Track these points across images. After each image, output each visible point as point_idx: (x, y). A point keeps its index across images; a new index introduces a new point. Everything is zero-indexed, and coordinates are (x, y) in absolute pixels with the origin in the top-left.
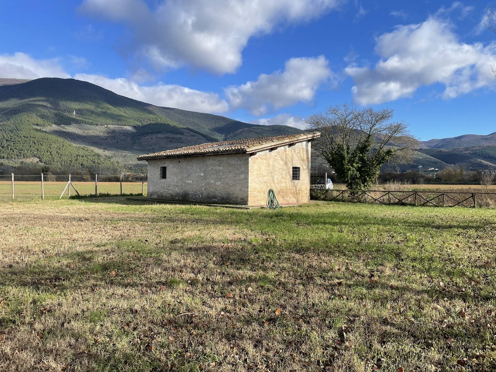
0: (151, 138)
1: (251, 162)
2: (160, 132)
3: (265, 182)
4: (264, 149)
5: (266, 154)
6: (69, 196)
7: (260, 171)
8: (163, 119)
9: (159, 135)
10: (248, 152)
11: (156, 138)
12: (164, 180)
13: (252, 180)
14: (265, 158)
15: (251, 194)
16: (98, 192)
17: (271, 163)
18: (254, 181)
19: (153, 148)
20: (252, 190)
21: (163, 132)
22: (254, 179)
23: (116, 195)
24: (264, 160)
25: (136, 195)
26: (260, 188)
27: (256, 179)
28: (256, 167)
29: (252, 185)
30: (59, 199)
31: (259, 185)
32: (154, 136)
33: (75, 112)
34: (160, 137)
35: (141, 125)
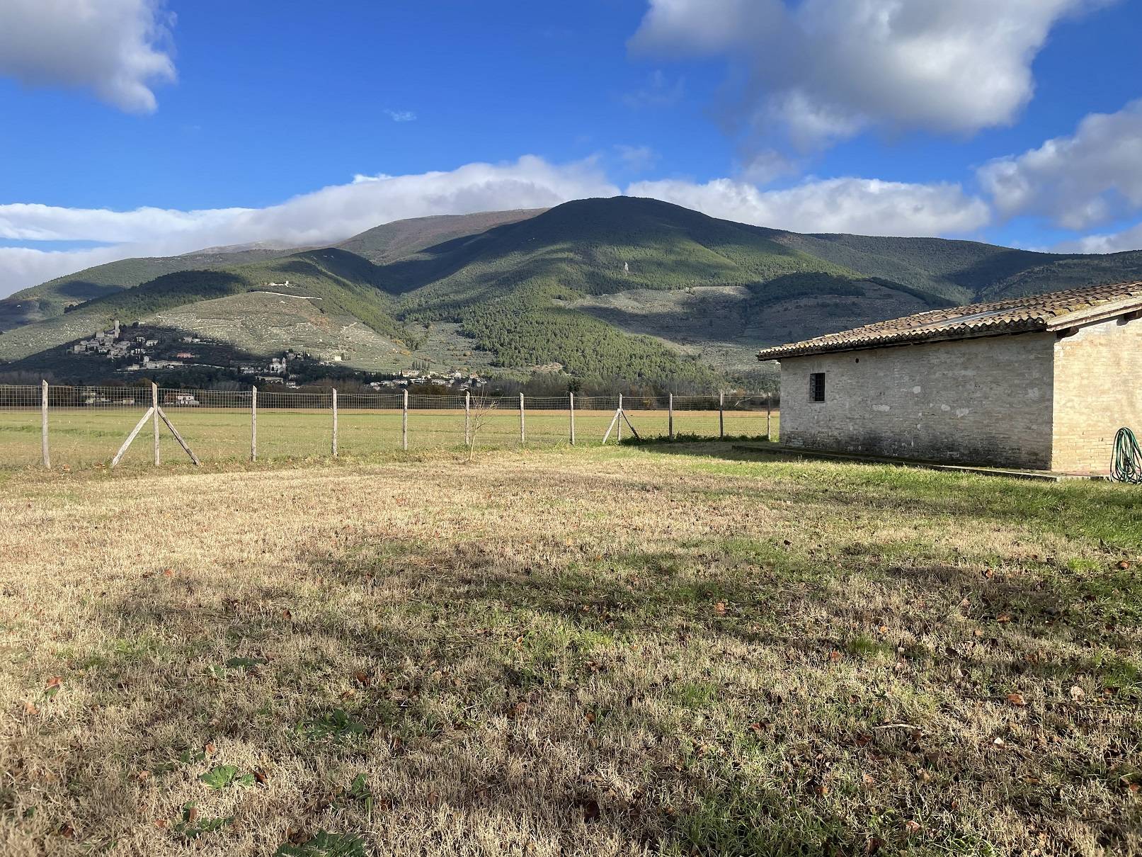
0: (786, 310)
1: (1062, 354)
2: (806, 294)
3: (1107, 409)
4: (1102, 317)
5: (1108, 332)
6: (619, 439)
7: (1088, 378)
8: (811, 262)
9: (803, 302)
10: (1051, 327)
11: (797, 307)
12: (818, 405)
13: (1063, 402)
14: (1103, 341)
15: (1059, 440)
16: (675, 433)
17: (1125, 355)
18: (1069, 404)
19: (790, 332)
20: (1065, 430)
21: (812, 294)
22: (1070, 401)
23: (711, 440)
24: (1101, 348)
25: (753, 439)
26: (1089, 425)
27: (1076, 399)
28: (1077, 366)
29: (1063, 415)
30: (601, 445)
31: (1084, 417)
32: (790, 305)
33: (626, 265)
34: (806, 306)
35: (761, 281)
